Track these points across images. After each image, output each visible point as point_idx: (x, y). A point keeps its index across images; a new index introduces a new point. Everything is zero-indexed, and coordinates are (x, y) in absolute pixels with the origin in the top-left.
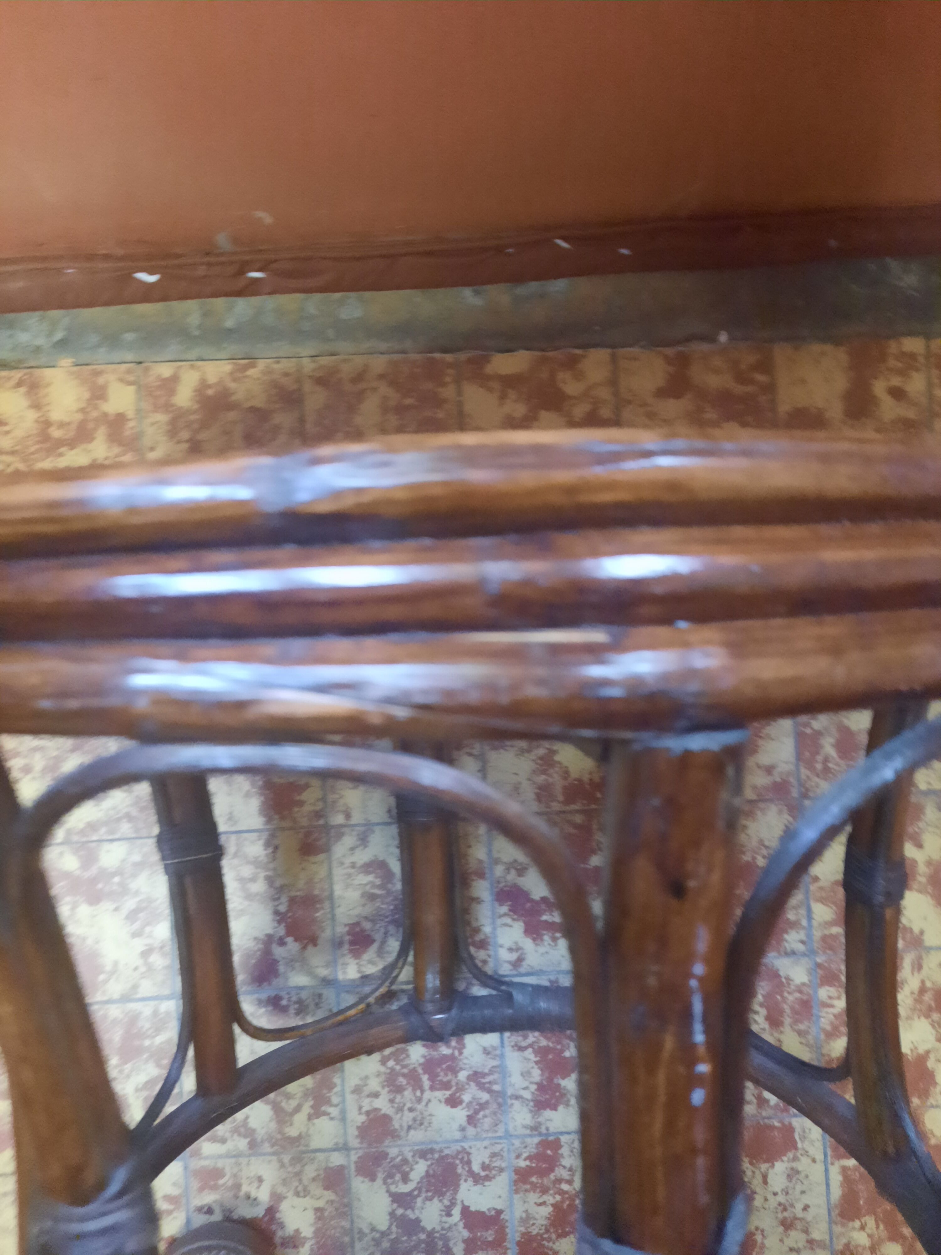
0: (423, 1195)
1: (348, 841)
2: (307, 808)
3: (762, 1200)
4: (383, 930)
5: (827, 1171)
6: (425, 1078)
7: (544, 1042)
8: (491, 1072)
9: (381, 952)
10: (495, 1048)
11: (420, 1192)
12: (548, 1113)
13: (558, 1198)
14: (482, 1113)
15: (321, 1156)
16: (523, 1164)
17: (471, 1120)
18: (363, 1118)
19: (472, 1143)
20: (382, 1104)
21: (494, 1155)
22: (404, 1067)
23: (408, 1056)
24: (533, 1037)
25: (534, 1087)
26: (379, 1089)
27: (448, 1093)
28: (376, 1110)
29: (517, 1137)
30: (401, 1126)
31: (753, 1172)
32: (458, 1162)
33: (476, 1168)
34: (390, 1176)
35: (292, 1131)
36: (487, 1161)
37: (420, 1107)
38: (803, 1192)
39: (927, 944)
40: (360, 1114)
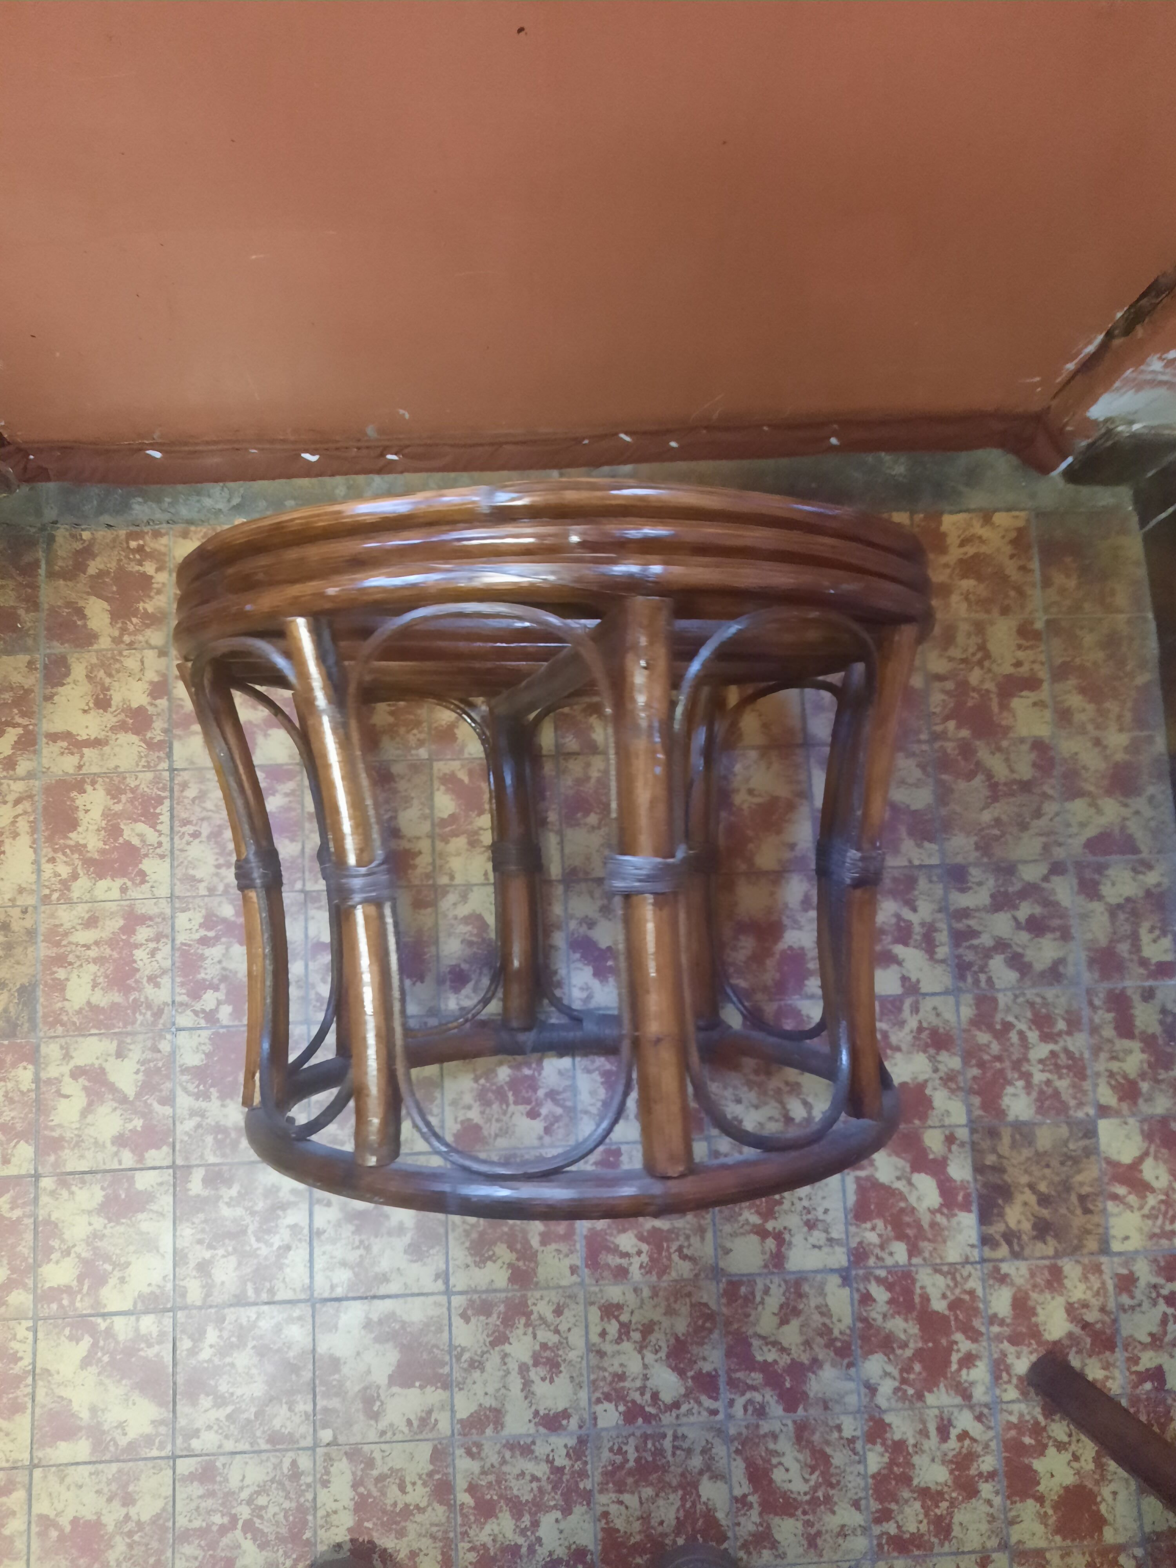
1: (452, 898)
2: (419, 871)
4: (477, 971)
5: (844, 1180)
6: (510, 1094)
7: (608, 1066)
8: (564, 1091)
9: (475, 990)
10: (568, 1071)
14: (556, 1125)
17: (547, 1130)
18: (459, 1126)
20: (474, 1115)
22: (492, 1084)
23: (496, 1075)
24: (601, 1062)
25: (599, 1104)
26: (471, 1102)
27: (528, 1107)
28: (469, 1120)
30: (489, 1134)
37: (505, 1118)
38: (824, 1198)
39: (923, 990)
40: (456, 1122)
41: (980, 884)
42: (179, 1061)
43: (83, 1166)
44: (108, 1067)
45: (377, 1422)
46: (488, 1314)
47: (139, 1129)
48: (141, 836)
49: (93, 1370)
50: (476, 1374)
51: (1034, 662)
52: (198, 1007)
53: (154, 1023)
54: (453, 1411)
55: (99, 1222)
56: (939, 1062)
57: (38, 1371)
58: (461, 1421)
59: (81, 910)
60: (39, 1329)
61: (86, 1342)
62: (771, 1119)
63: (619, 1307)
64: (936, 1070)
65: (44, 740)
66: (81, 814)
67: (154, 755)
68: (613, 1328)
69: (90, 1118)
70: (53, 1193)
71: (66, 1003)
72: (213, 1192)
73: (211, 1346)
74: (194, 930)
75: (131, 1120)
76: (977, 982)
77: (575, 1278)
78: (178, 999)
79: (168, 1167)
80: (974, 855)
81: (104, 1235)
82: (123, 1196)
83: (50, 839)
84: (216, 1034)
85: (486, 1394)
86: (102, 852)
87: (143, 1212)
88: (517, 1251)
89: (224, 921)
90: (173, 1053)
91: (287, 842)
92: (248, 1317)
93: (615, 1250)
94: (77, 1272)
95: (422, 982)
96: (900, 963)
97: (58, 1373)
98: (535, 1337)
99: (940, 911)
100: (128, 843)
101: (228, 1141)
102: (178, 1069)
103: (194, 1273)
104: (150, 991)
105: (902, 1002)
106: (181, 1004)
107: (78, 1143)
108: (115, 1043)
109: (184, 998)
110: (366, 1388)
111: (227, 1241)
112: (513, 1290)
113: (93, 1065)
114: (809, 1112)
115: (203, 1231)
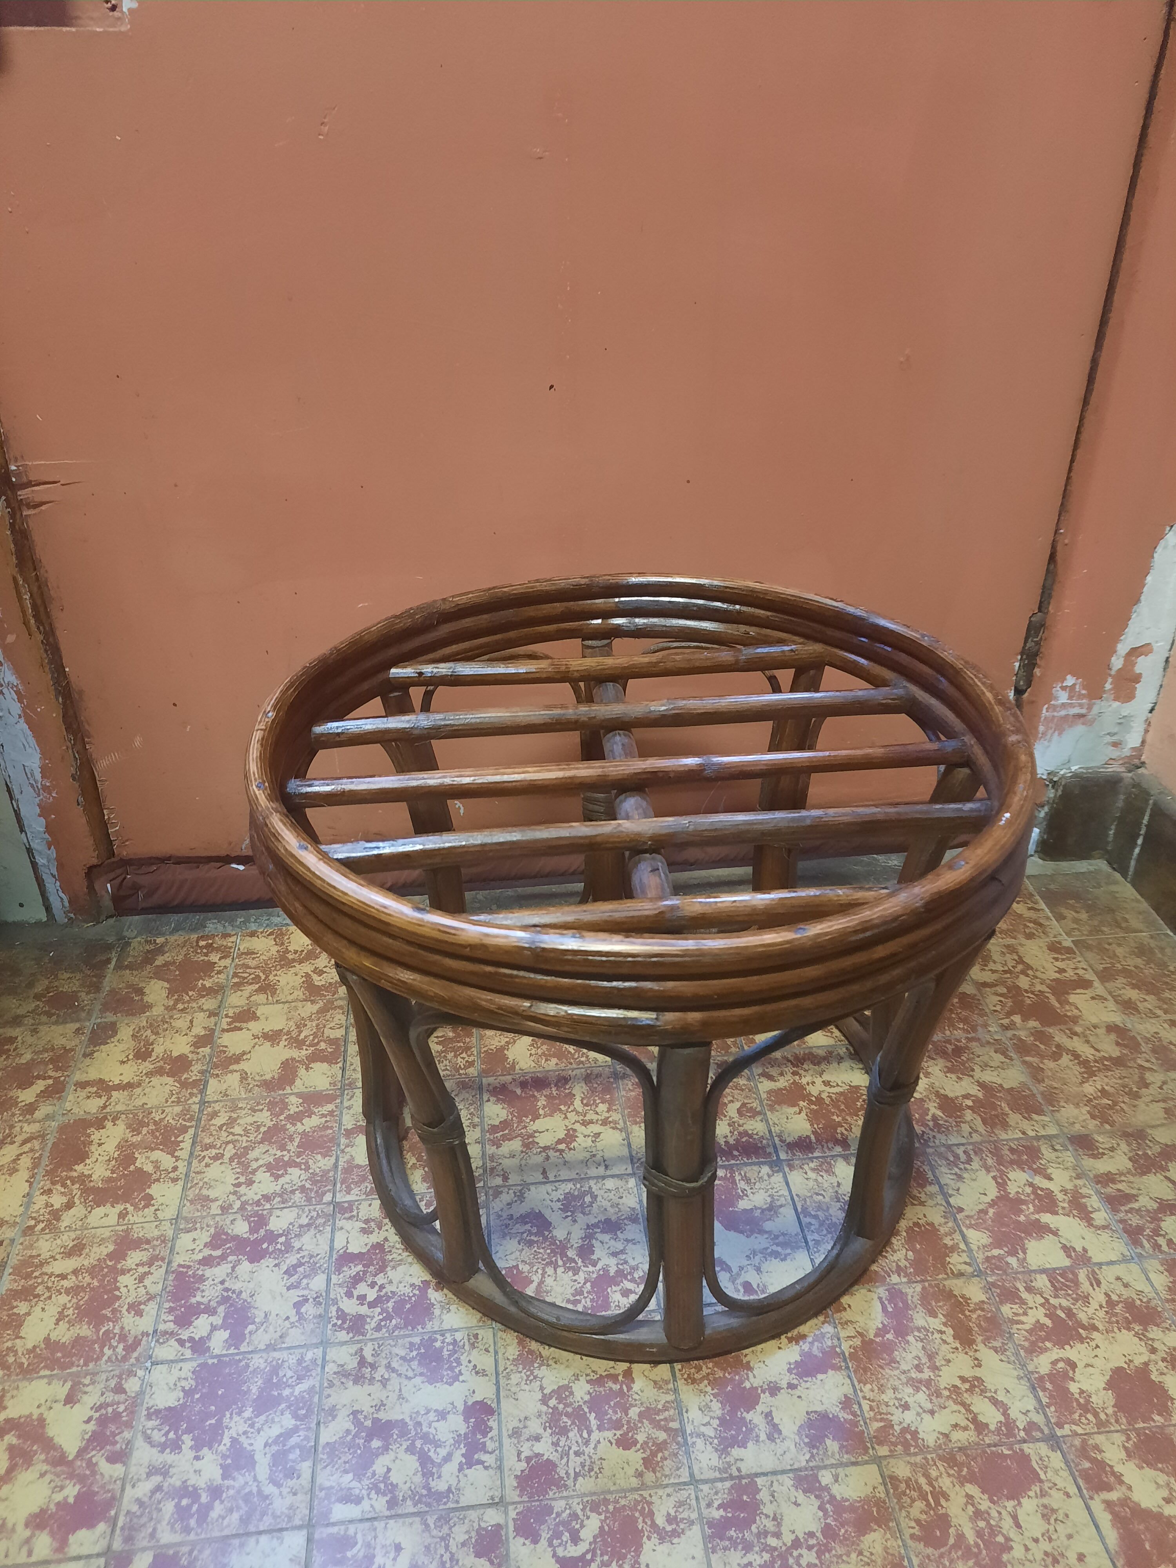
0: (599, 1559)
3: (1023, 1549)
4: (540, 1271)
5: (1088, 1508)
6: (592, 1417)
8: (665, 1409)
10: (667, 1382)
11: (594, 1555)
12: (736, 1452)
13: (766, 1556)
14: (660, 1455)
15: (473, 1515)
16: (717, 1514)
17: (648, 1463)
18: (524, 1465)
19: (652, 1492)
20: (544, 1448)
21: (680, 1504)
22: (566, 1405)
23: (572, 1393)
25: (715, 1423)
26: (541, 1431)
27: (618, 1433)
28: (538, 1455)
29: (706, 1481)
30: (567, 1473)
31: (1000, 1513)
32: (637, 1514)
33: (660, 1521)
34: (557, 1535)
35: (440, 1486)
36: (673, 1514)
37: (589, 1450)
38: (1070, 1537)
39: (1094, 1260)
40: (520, 1460)
41: (1112, 1149)
42: (148, 1402)
44: (49, 1416)
48: (156, 1164)
51: (1076, 969)
52: (185, 1335)
53: (125, 1359)
56: (1153, 1340)
59: (67, 1240)
62: (956, 1426)
64: (1153, 1351)
65: (73, 1088)
66: (93, 1148)
67: (186, 1093)
71: (18, 1341)
74: (196, 1251)
75: (62, 1488)
76: (1157, 1247)
78: (162, 1327)
79: (98, 1555)
80: (1092, 1124)
83: (50, 1173)
84: (203, 1365)
86: (109, 1180)
89: (236, 1238)
90: (141, 1393)
91: (319, 1157)
96: (1055, 1233)
99: (1078, 1177)
100: (140, 1171)
101: (195, 1507)
102: (145, 1413)
104: (128, 1321)
105: (1076, 1275)
106: (165, 1333)
108: (69, 1384)
109: (171, 1326)
113: (30, 1415)
114: (1005, 1414)
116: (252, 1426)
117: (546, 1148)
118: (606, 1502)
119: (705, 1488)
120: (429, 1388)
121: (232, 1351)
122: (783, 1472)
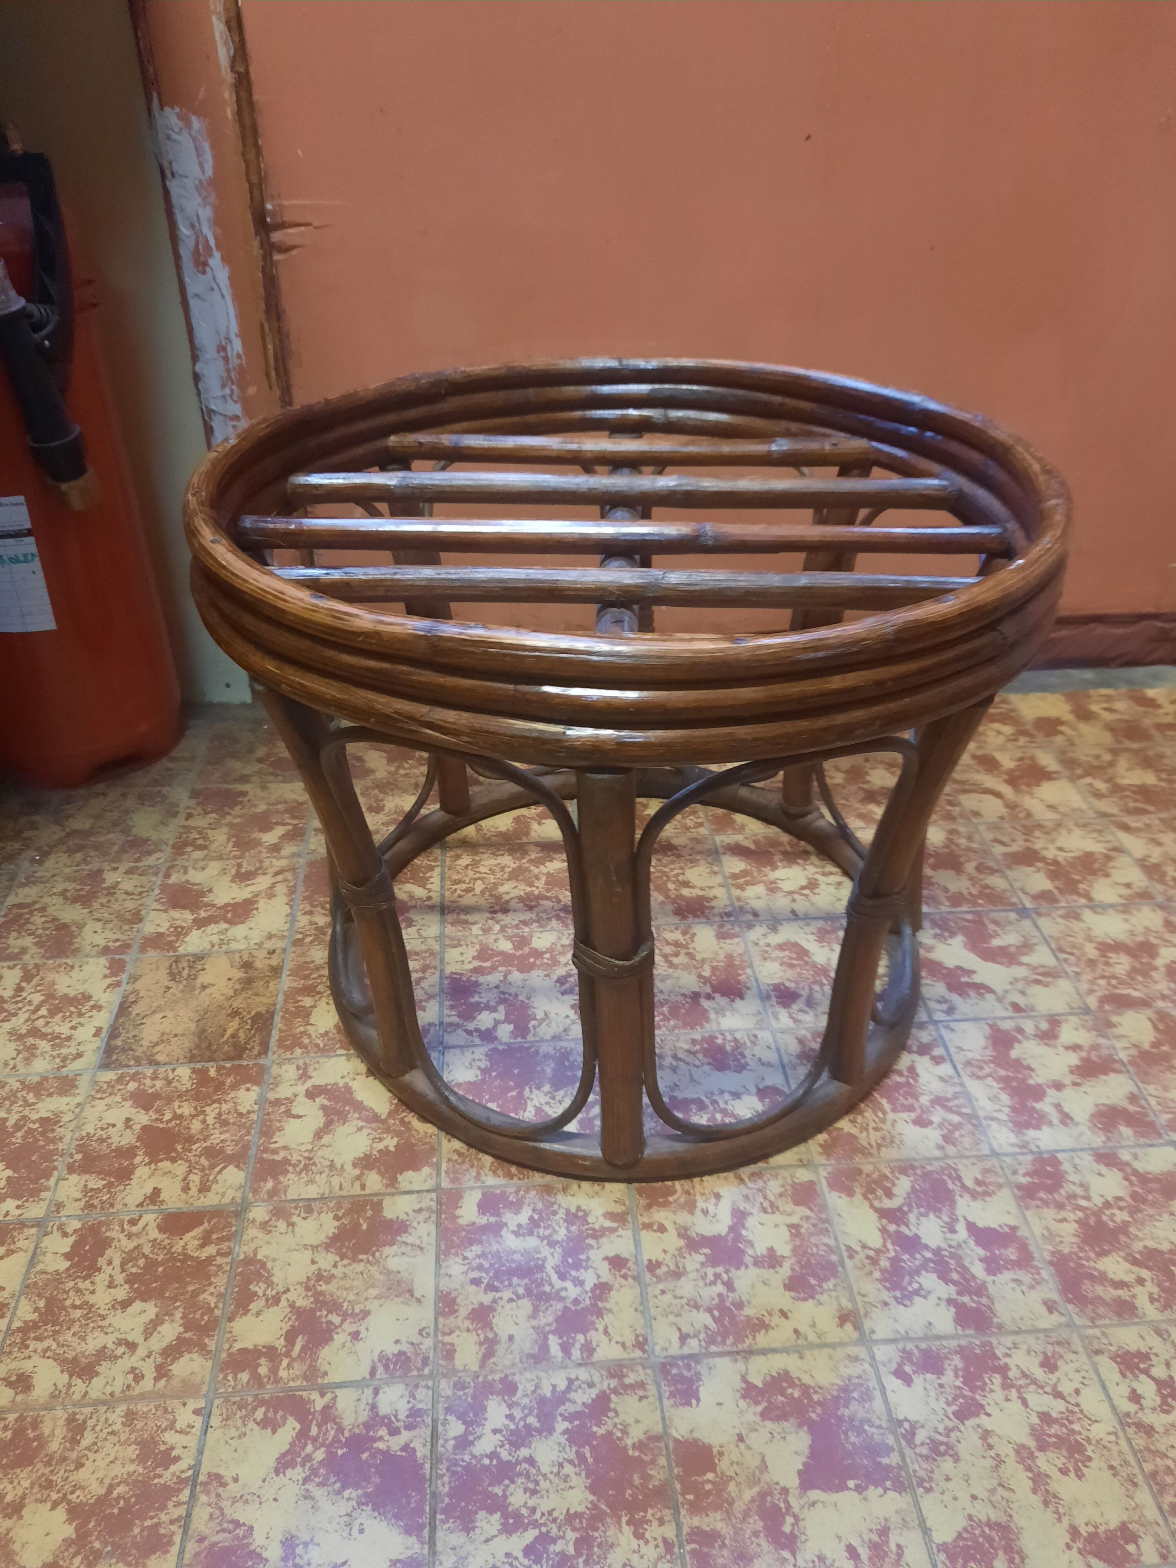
0: (915, 1210)
4: (808, 987)
8: (955, 1097)
10: (951, 1077)
11: (910, 1207)
12: (1032, 1133)
13: (1080, 1214)
14: (958, 1133)
15: (785, 1173)
16: (1025, 1180)
17: (947, 1138)
19: (956, 1161)
21: (986, 1171)
25: (1007, 1110)
27: (913, 1115)
28: (838, 1129)
29: (1006, 1155)
30: (869, 1144)
32: (945, 1178)
33: (969, 1183)
34: (871, 1191)
36: (980, 1177)
37: (886, 1127)
43: (312, 1192)
44: (355, 1085)
45: (794, 1554)
46: (939, 1371)
47: (392, 1149)
48: (410, 893)
49: (298, 1473)
50: (947, 1465)
52: (471, 1026)
54: (926, 1532)
55: (326, 1260)
57: (202, 1478)
58: (943, 1547)
60: (215, 1410)
61: (290, 1428)
63: (1144, 1357)
65: (314, 831)
68: (1147, 1389)
69: (326, 1139)
70: (265, 1226)
72: (493, 1219)
73: (495, 1431)
74: (467, 962)
75: (381, 1140)
77: (1055, 1319)
78: (447, 1020)
81: (333, 1276)
82: (365, 1227)
83: (308, 898)
84: (495, 1050)
85: (974, 1497)
87: (391, 1245)
88: (955, 1283)
89: (501, 953)
92: (554, 1386)
93: (1102, 1278)
94: (287, 1327)
95: (742, 998)
97: (236, 1480)
98: (1024, 1402)
103: (467, 1324)
106: (451, 1024)
107: (307, 1166)
109: (455, 1019)
110: (763, 1495)
111: (515, 1280)
112: (967, 1336)
113: (336, 1084)
115: (480, 1267)
116: (553, 1098)
117: (790, 893)
118: (913, 1167)
119: (1008, 1160)
120: (717, 1074)
121: (519, 1040)
122: (1082, 1150)
